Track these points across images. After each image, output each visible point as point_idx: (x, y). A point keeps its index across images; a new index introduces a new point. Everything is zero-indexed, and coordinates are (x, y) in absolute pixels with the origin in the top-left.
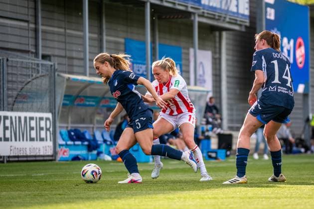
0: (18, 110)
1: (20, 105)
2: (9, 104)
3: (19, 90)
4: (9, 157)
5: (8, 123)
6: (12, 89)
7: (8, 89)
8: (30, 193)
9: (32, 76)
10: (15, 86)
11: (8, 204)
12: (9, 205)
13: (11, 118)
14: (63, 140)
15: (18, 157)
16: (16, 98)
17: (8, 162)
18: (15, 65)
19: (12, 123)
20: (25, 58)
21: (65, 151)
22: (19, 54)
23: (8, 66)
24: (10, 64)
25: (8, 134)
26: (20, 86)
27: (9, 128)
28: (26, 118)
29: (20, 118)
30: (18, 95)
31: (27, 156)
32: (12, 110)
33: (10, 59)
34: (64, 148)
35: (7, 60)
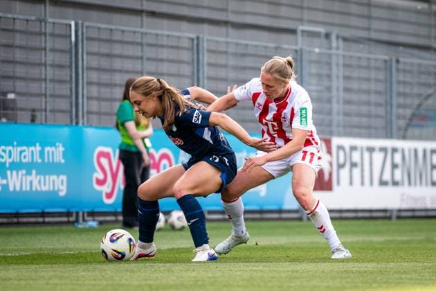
0: (414, 138)
1: (417, 131)
2: (399, 129)
3: (415, 107)
4: (400, 211)
5: (398, 158)
6: (404, 106)
7: (399, 106)
8: (430, 265)
10: (408, 101)
11: (397, 281)
12: (399, 283)
13: (403, 151)
15: (413, 210)
16: (411, 119)
17: (399, 218)
18: (408, 68)
19: (404, 158)
20: (425, 59)
22: (415, 52)
23: (398, 70)
24: (401, 66)
25: (398, 175)
26: (416, 102)
27: (400, 166)
28: (425, 151)
29: (416, 151)
30: (414, 115)
31: (426, 210)
32: (404, 137)
33: (401, 59)
35: (398, 61)
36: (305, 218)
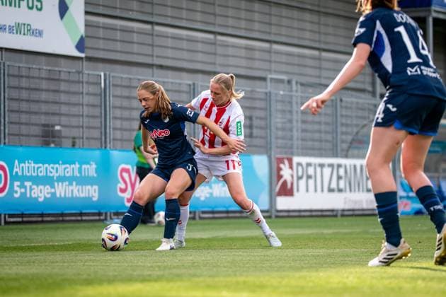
0: (353, 157)
1: (356, 152)
2: (342, 150)
3: (354, 133)
4: (343, 210)
5: (342, 172)
6: (346, 133)
7: (343, 133)
8: (366, 250)
9: (369, 117)
10: (349, 130)
11: (342, 262)
12: (344, 264)
13: (345, 166)
14: (405, 190)
15: (353, 210)
16: (351, 143)
17: (343, 216)
18: (349, 105)
19: (346, 172)
20: (361, 98)
21: (406, 204)
22: (354, 93)
23: (341, 107)
24: (344, 104)
25: (342, 184)
26: (355, 130)
27: (344, 178)
28: (361, 166)
29: (355, 166)
30: (353, 140)
31: (363, 210)
32: (346, 156)
33: (344, 99)
34: (405, 201)
35: (341, 100)
36: (273, 216)
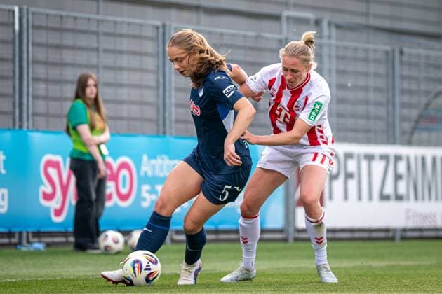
0: (420, 143)
1: (424, 135)
2: (403, 133)
3: (422, 106)
4: (404, 230)
5: (402, 167)
7: (403, 105)
10: (414, 100)
13: (408, 159)
15: (420, 230)
16: (417, 122)
17: (403, 238)
18: (414, 60)
19: (409, 167)
20: (432, 49)
22: (422, 41)
23: (402, 63)
24: (405, 58)
25: (402, 188)
26: (424, 100)
27: (405, 177)
28: (434, 159)
29: (423, 159)
30: (421, 116)
31: (437, 230)
32: (409, 143)
33: (406, 50)
35: (401, 53)
36: (291, 239)
